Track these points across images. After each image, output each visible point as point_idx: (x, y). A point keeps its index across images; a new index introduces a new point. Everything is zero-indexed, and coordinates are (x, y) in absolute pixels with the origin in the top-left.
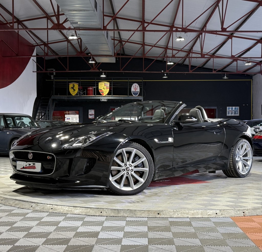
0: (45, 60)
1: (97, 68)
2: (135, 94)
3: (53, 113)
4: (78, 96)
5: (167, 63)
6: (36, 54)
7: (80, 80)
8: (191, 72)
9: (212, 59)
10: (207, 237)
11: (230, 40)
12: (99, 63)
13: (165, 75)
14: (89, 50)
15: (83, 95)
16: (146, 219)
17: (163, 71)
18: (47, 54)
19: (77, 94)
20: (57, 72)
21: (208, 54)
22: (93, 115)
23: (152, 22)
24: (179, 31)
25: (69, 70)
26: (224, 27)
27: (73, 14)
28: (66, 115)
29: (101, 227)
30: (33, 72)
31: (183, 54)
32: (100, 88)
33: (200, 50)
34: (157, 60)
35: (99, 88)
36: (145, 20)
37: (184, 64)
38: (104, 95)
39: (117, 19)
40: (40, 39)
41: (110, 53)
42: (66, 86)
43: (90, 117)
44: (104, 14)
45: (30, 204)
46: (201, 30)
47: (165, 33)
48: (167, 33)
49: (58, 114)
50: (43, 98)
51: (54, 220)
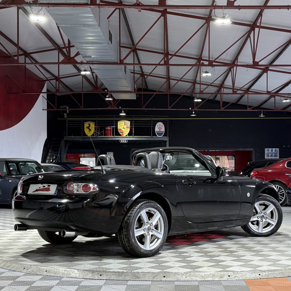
0: (57, 96)
1: (116, 106)
2: (160, 134)
3: (65, 156)
4: (95, 136)
5: (194, 100)
6: (47, 89)
7: (96, 118)
8: (222, 109)
9: (246, 95)
11: (265, 74)
12: (118, 100)
13: (194, 113)
14: (106, 86)
15: (100, 136)
16: (150, 283)
17: (190, 109)
18: (57, 91)
19: (93, 135)
20: (70, 109)
21: (241, 89)
23: (176, 54)
24: (206, 65)
25: (84, 108)
26: (255, 61)
27: (84, 48)
28: (81, 158)
30: (43, 110)
31: (213, 90)
32: (120, 128)
33: (231, 84)
34: (184, 96)
36: (169, 51)
37: (215, 100)
38: (124, 136)
39: (137, 51)
40: (51, 73)
41: (129, 89)
42: (81, 126)
44: (121, 45)
45: (22, 266)
46: (233, 63)
47: (191, 67)
48: (194, 67)
49: (72, 157)
50: (55, 139)
51: (46, 285)
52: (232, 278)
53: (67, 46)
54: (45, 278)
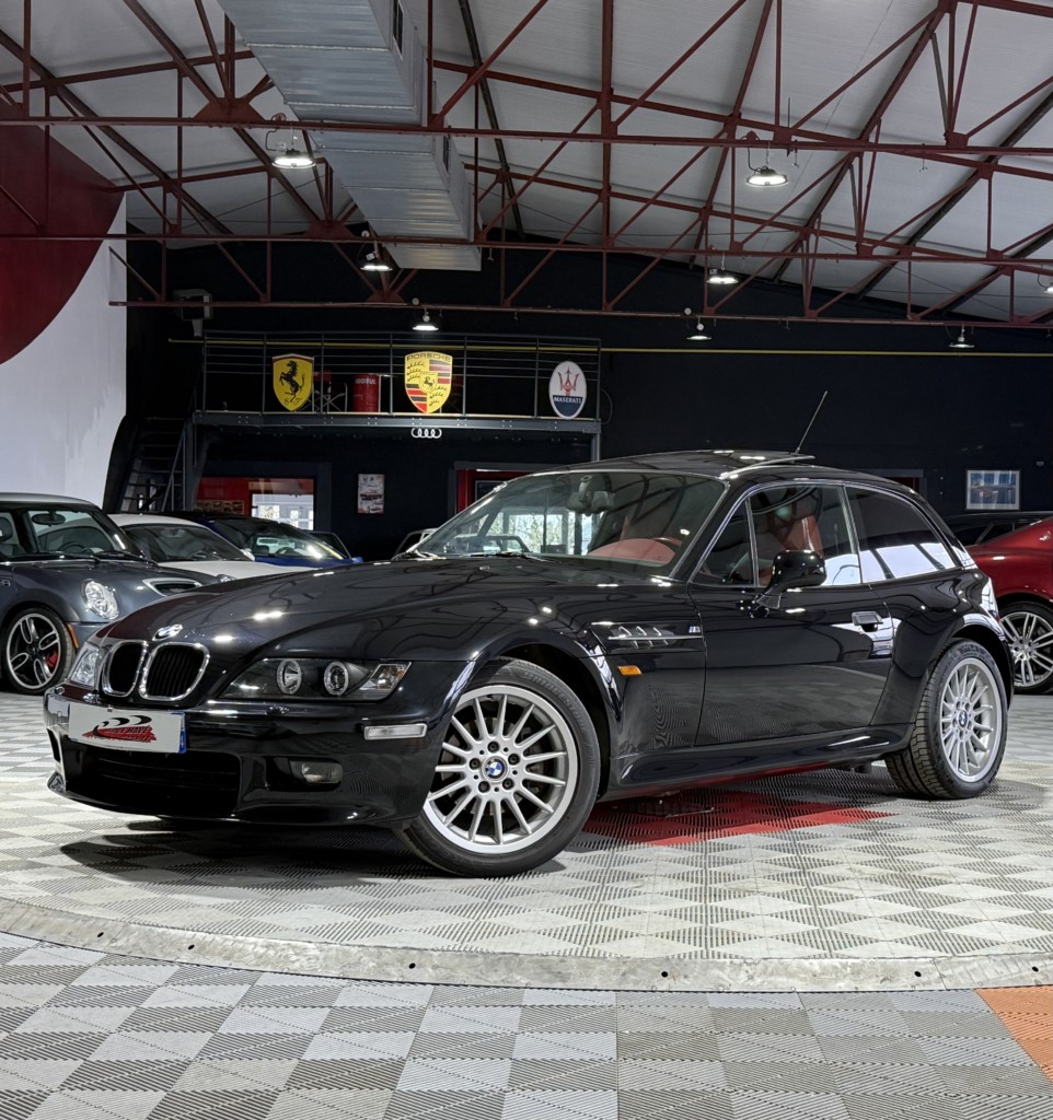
0: (168, 250)
1: (400, 294)
2: (567, 407)
3: (196, 486)
4: (313, 412)
5: (710, 276)
6: (128, 224)
7: (320, 341)
8: (811, 317)
9: (902, 265)
10: (875, 1087)
11: (982, 183)
12: (408, 271)
13: (700, 327)
14: (365, 214)
15: (332, 409)
16: (610, 999)
17: (688, 311)
18: (175, 231)
19: (307, 406)
20: (218, 305)
21: (890, 240)
22: (380, 496)
23: (649, 99)
24: (764, 144)
25: (273, 300)
26: (955, 131)
28: (254, 496)
29: (411, 1035)
30: (112, 304)
31: (776, 240)
32: (412, 382)
33: (851, 221)
34: (663, 262)
35: (408, 380)
36: (612, 86)
37: (781, 281)
38: (427, 414)
39: (488, 79)
40: (146, 159)
41: (457, 231)
42: (260, 369)
43: (364, 507)
44: (435, 58)
45: (91, 927)
46: (860, 138)
47: (701, 148)
48: (710, 149)
49: (220, 492)
50: (155, 418)
51: (200, 1003)
52: (929, 983)
53: (221, 51)
54: (190, 974)
